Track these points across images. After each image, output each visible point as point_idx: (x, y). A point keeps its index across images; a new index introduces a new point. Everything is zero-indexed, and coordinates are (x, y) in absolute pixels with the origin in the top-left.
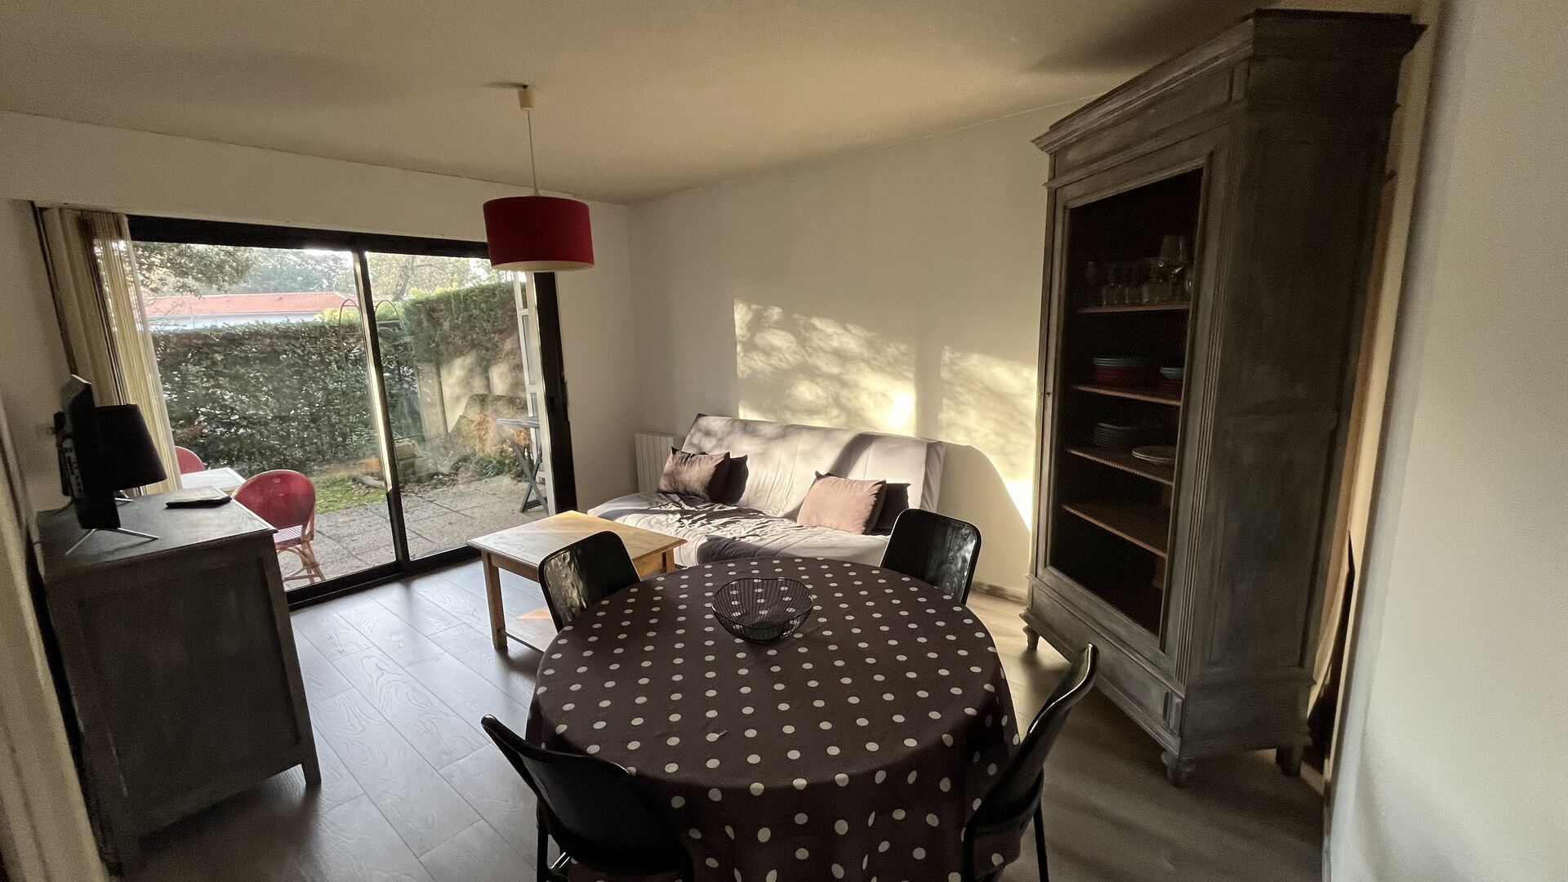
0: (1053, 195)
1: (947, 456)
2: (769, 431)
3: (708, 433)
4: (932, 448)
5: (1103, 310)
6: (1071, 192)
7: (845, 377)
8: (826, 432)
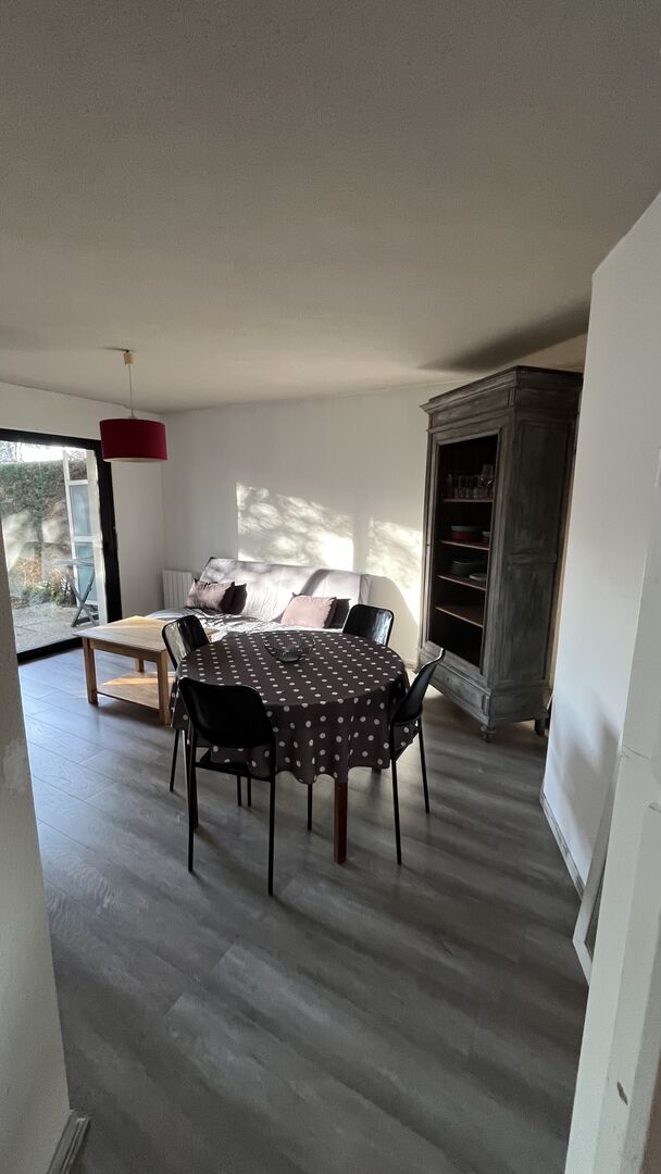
0: (431, 437)
1: (372, 582)
2: (260, 568)
3: (218, 570)
4: (363, 577)
5: (455, 501)
6: (439, 436)
7: (310, 535)
8: (297, 569)
